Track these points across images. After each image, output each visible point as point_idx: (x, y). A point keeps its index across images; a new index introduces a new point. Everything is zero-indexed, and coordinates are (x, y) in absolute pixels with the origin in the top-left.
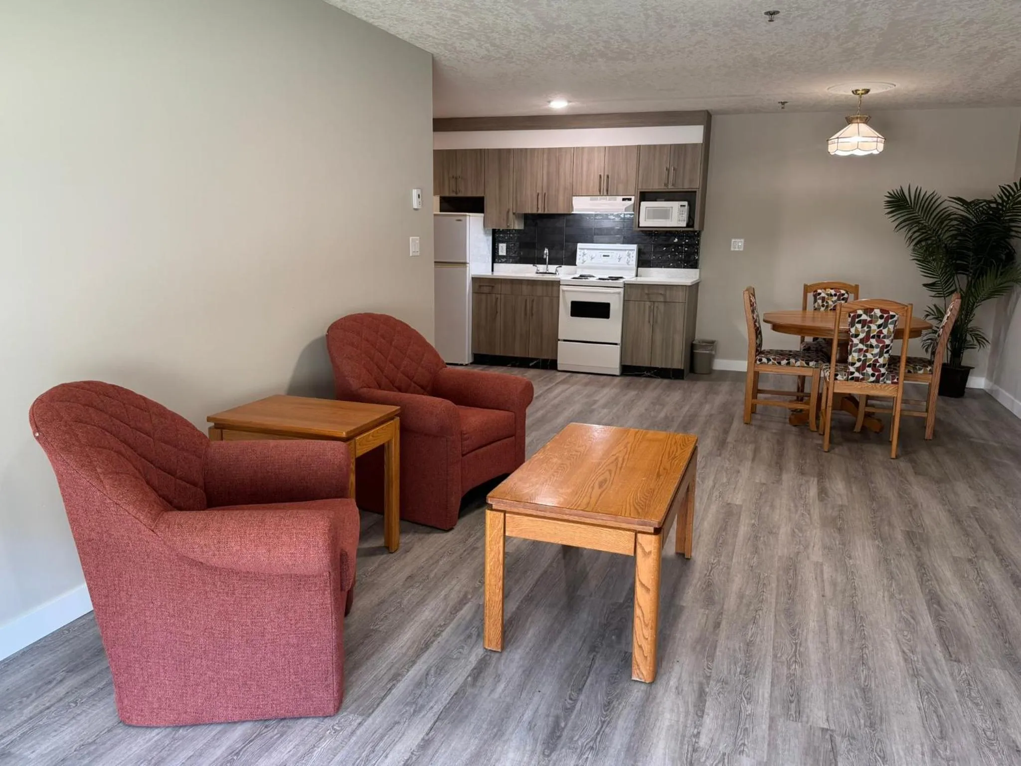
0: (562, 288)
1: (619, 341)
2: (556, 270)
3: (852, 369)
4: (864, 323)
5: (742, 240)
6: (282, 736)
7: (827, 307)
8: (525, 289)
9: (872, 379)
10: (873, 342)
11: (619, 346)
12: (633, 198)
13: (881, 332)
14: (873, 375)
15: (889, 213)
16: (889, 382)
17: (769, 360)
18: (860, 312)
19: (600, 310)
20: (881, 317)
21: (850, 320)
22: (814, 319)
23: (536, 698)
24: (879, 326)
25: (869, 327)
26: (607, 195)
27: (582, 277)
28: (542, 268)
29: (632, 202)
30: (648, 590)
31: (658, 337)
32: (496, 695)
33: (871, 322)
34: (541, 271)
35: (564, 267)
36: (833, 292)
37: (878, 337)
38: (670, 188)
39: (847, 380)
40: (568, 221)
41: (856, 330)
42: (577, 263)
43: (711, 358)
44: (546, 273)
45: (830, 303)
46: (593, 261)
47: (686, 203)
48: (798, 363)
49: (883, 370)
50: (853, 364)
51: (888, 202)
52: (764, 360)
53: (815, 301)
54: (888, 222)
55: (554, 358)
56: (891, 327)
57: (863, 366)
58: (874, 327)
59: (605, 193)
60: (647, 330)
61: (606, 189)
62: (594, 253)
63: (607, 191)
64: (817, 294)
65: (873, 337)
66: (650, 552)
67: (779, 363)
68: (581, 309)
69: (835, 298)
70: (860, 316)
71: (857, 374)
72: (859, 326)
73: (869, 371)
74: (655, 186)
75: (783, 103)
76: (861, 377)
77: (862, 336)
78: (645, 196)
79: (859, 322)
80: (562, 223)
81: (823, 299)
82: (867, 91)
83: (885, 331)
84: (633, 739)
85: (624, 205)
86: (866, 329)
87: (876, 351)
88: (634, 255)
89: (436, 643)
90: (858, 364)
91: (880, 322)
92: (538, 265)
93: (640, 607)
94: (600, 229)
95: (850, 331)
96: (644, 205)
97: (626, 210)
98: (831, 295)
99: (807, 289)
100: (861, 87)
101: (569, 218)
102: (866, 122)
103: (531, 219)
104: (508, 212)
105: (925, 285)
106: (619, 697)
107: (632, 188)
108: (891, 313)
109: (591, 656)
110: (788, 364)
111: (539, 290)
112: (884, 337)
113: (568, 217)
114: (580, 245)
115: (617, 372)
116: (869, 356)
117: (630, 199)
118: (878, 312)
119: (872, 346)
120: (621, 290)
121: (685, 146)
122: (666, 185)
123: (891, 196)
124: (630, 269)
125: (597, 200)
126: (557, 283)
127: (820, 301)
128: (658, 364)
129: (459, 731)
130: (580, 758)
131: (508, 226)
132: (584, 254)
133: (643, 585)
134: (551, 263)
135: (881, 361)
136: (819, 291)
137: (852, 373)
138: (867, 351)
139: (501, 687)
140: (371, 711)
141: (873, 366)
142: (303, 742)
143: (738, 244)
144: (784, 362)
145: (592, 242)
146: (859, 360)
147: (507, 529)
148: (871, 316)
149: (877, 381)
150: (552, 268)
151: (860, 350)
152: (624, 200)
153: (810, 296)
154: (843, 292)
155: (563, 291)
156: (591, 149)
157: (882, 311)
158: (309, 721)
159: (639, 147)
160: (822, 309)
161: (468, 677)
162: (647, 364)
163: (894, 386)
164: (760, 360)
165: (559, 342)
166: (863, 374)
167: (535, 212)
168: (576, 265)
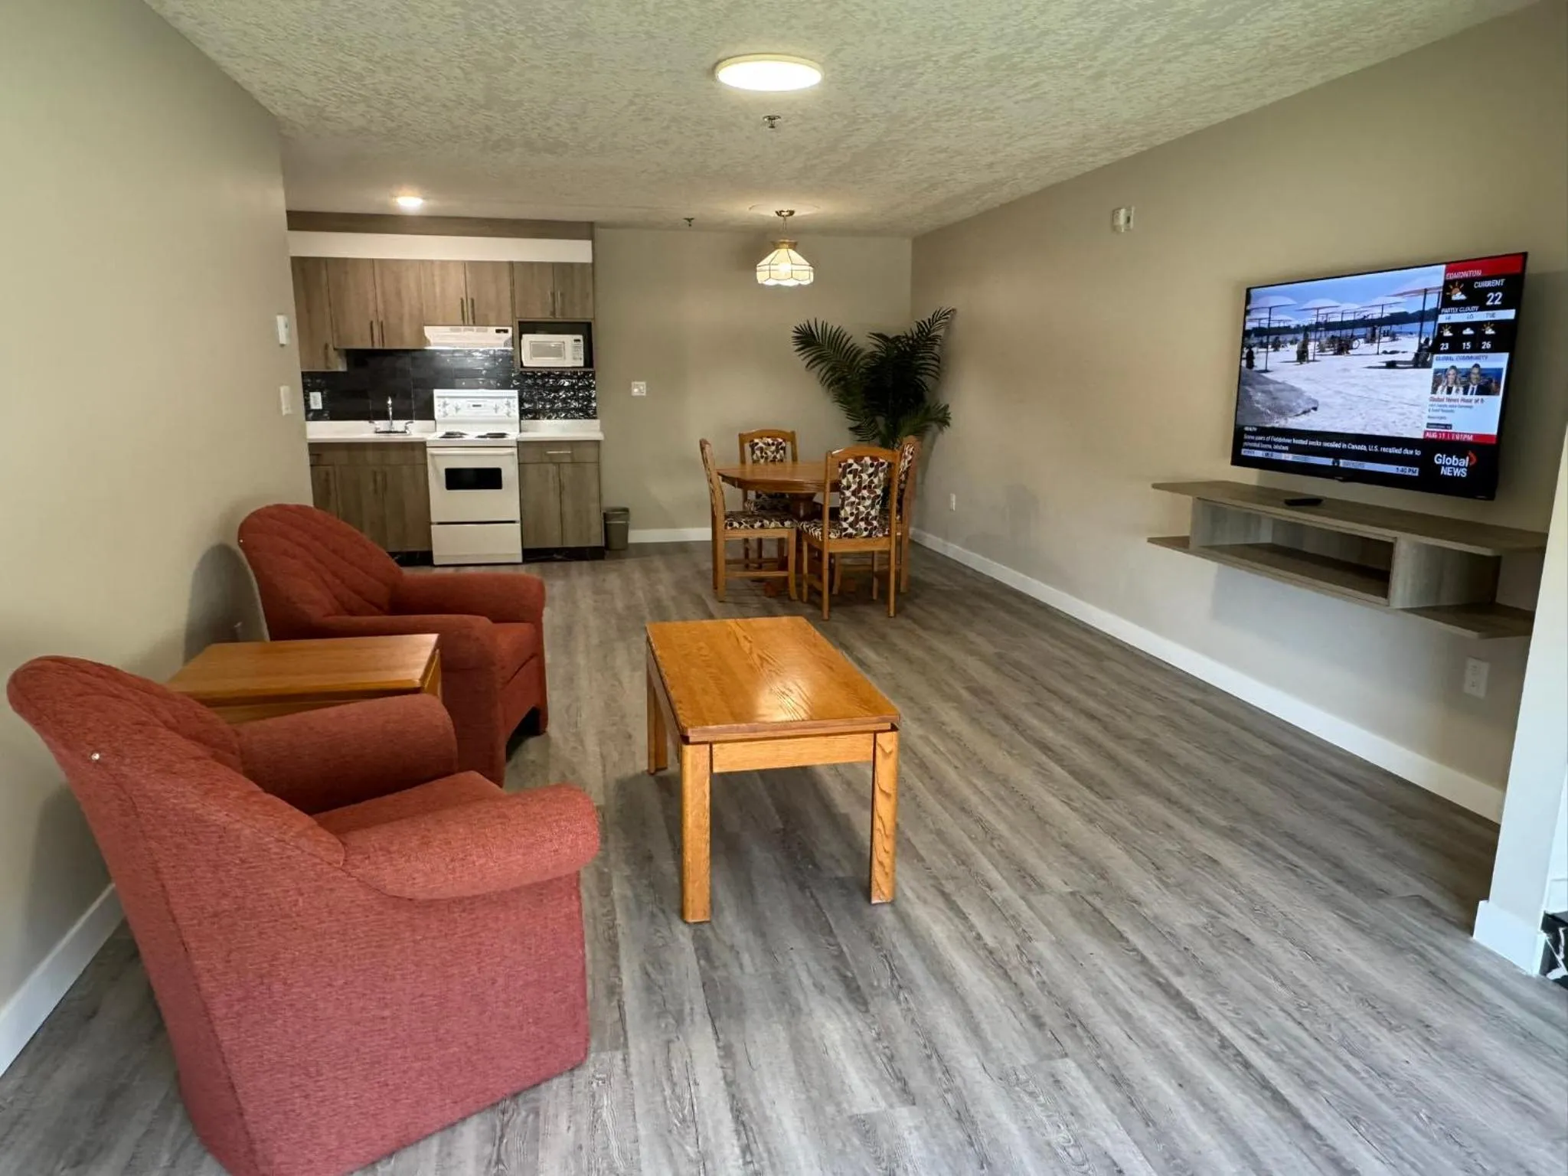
0: (430, 451)
1: (517, 518)
2: (406, 428)
3: (845, 525)
4: (855, 473)
5: (644, 383)
6: (537, 1114)
7: (766, 458)
8: (371, 456)
9: (865, 534)
10: (865, 493)
11: (519, 525)
12: (510, 329)
13: (872, 482)
14: (866, 529)
15: (799, 350)
16: (881, 535)
17: (740, 524)
18: (851, 461)
19: (489, 479)
20: (872, 465)
21: (840, 470)
22: (753, 472)
23: (796, 959)
24: (870, 475)
25: (861, 477)
26: (474, 324)
27: (449, 435)
28: (381, 425)
29: (510, 334)
30: (888, 795)
31: (568, 508)
32: (749, 969)
33: (862, 471)
34: (382, 429)
35: (416, 422)
36: (770, 441)
37: (869, 487)
38: (559, 318)
39: (840, 537)
40: (414, 359)
41: (848, 481)
42: (436, 417)
43: (625, 529)
44: (390, 432)
45: (769, 453)
46: (460, 413)
47: (580, 337)
48: (773, 525)
49: (875, 523)
50: (846, 519)
51: (798, 338)
52: (736, 524)
53: (753, 452)
54: (800, 361)
55: (425, 549)
56: (881, 475)
57: (857, 521)
58: (865, 476)
59: (471, 322)
60: (552, 499)
61: (472, 315)
62: (460, 402)
63: (474, 318)
64: (753, 446)
65: (865, 488)
66: (891, 753)
67: (752, 526)
68: (457, 479)
69: (773, 448)
70: (851, 465)
71: (850, 530)
72: (850, 477)
73: (862, 524)
74: (538, 314)
75: (689, 220)
76: (854, 532)
77: (854, 487)
78: (527, 327)
79: (850, 472)
80: (404, 363)
81: (761, 449)
82: (791, 213)
83: (876, 481)
84: (928, 962)
85: (499, 339)
86: (857, 480)
87: (868, 502)
88: (516, 403)
89: (620, 935)
90: (851, 519)
91: (871, 470)
92: (376, 422)
93: (880, 818)
94: (461, 370)
95: (840, 482)
96: (528, 339)
97: (506, 344)
98: (769, 445)
99: (742, 439)
100: (786, 207)
101: (419, 356)
102: (794, 246)
103: (358, 358)
104: (326, 347)
105: (851, 429)
106: (875, 925)
107: (507, 315)
108: (881, 460)
109: (808, 894)
110: (762, 526)
111: (394, 457)
112: (875, 487)
113: (417, 354)
114: (437, 392)
115: (519, 559)
116: (861, 508)
117: (506, 331)
118: (868, 460)
119: (864, 498)
120: (515, 450)
121: (571, 265)
122: (553, 313)
123: (798, 331)
124: (511, 423)
125: (459, 330)
126: (422, 446)
127: (758, 453)
128: (572, 543)
129: (749, 1024)
130: (899, 1003)
131: (328, 368)
132: (445, 404)
133: (883, 791)
134: (397, 416)
135: (873, 513)
136: (756, 441)
137: (846, 529)
138: (859, 504)
139: (746, 958)
140: (622, 1039)
141: (866, 520)
142: (574, 1111)
143: (639, 389)
144: (757, 524)
145: (453, 387)
146: (852, 514)
147: (714, 763)
148: (862, 465)
149: (870, 536)
150: (399, 425)
151: (853, 503)
152: (498, 331)
153: (747, 446)
154: (780, 440)
155: (433, 455)
156: (444, 264)
157: (872, 458)
158: (555, 1083)
159: (511, 264)
160: (762, 461)
161: (698, 962)
162: (557, 544)
163: (886, 539)
164: (731, 525)
165: (433, 527)
166: (856, 529)
167: (368, 346)
168: (432, 419)
